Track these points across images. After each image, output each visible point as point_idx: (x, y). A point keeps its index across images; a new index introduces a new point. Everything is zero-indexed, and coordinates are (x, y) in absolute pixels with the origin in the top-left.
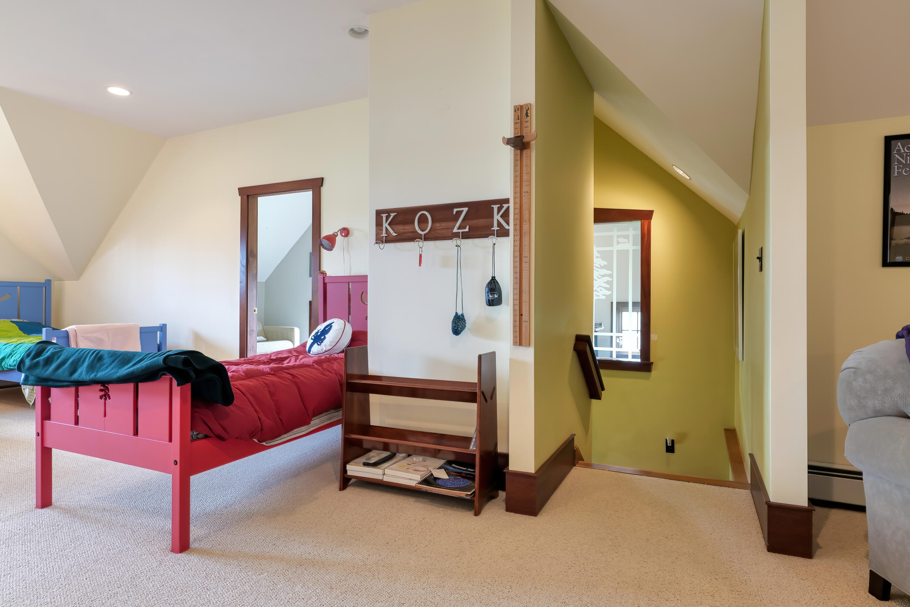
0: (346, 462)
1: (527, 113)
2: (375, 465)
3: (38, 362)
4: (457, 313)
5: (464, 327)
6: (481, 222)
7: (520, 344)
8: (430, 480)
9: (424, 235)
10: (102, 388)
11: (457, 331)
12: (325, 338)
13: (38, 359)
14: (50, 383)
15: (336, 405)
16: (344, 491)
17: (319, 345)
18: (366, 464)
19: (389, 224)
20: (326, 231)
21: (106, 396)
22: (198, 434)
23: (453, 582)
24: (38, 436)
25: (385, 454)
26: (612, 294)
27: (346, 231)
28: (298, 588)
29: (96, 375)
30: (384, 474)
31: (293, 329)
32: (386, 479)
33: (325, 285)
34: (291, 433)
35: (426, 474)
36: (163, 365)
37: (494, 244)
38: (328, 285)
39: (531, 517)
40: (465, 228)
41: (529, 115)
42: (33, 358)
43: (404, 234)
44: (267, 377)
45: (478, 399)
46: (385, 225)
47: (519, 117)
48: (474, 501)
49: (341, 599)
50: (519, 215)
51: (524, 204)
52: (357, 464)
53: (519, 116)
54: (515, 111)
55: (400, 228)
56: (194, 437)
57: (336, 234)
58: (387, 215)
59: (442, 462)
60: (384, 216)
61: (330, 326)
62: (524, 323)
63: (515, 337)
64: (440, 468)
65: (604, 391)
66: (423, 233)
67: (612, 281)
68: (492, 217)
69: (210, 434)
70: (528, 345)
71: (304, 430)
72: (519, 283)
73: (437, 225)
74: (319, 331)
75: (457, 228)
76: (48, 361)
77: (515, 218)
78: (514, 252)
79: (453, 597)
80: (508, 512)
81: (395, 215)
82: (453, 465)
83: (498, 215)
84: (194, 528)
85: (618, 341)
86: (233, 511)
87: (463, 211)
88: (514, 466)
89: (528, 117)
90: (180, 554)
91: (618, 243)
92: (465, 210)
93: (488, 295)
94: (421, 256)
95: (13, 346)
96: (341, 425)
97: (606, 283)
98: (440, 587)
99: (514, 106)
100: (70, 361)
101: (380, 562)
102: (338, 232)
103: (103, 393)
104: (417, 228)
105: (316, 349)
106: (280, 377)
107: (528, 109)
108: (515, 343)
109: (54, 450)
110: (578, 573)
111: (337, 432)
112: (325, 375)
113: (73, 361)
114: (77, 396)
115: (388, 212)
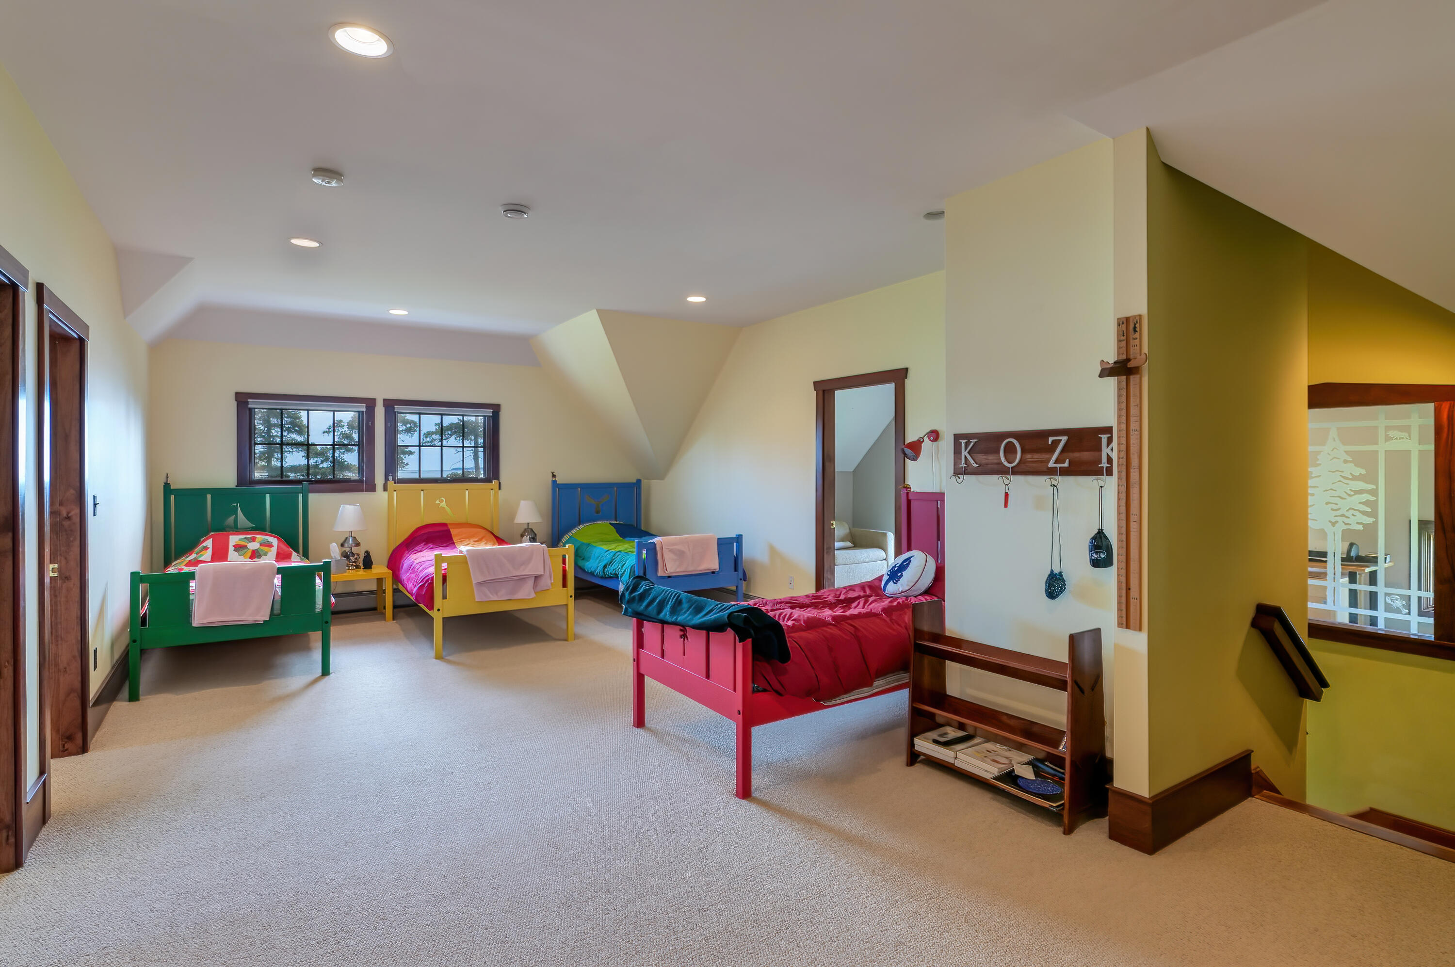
0: (914, 733)
1: (1135, 328)
2: (947, 744)
3: (634, 597)
4: (1052, 571)
5: (1063, 589)
6: (1086, 456)
7: (1128, 627)
8: (1010, 777)
9: (1012, 468)
10: (682, 628)
11: (1052, 593)
12: (902, 575)
13: (634, 594)
14: (643, 617)
15: (904, 667)
16: (912, 768)
17: (895, 583)
18: (936, 742)
19: (969, 453)
20: (911, 438)
21: (684, 636)
22: (758, 687)
23: (1006, 904)
24: (635, 661)
25: (961, 734)
26: (1376, 523)
27: (934, 435)
28: (842, 863)
29: (677, 619)
30: (956, 758)
31: (885, 534)
32: (958, 764)
33: (909, 502)
34: (852, 694)
35: (1005, 768)
36: (726, 619)
37: (1101, 487)
38: (913, 503)
39: (1142, 853)
40: (1064, 462)
41: (1138, 329)
42: (631, 593)
43: (987, 465)
44: (829, 628)
45: (1069, 689)
46: (965, 453)
47: (1124, 333)
48: (1062, 815)
49: (881, 886)
50: (1125, 460)
51: (1131, 445)
52: (926, 739)
53: (1123, 331)
54: (1119, 325)
55: (982, 458)
56: (755, 689)
57: (922, 440)
58: (966, 441)
59: (1029, 757)
60: (963, 442)
61: (908, 561)
62: (1132, 601)
63: (1120, 617)
64: (1027, 764)
65: (1327, 689)
66: (1010, 466)
67: (1377, 501)
68: (1099, 449)
69: (769, 688)
70: (1138, 629)
71: (866, 691)
72: (1125, 547)
73: (1028, 456)
74: (897, 566)
75: (1053, 462)
76: (642, 597)
77: (1120, 463)
78: (1119, 506)
79: (1000, 920)
80: (1111, 839)
81: (976, 442)
82: (1047, 763)
83: (1108, 447)
84: (756, 776)
85: (1389, 601)
86: (793, 766)
87: (1061, 440)
88: (1121, 781)
89: (1136, 333)
90: (743, 800)
91: (1388, 439)
92: (1064, 439)
93: (1092, 554)
94: (1007, 495)
95: (612, 554)
96: (908, 689)
97: (1364, 504)
98: (990, 905)
99: (1118, 319)
100: (657, 601)
101: (930, 859)
102: (924, 436)
103: (682, 633)
104: (1003, 459)
105: (891, 588)
106: (840, 630)
107: (1137, 323)
108: (1120, 625)
109: (646, 676)
110: (1177, 940)
111: (904, 695)
112: (894, 630)
113: (660, 601)
114: (663, 632)
115: (968, 437)
